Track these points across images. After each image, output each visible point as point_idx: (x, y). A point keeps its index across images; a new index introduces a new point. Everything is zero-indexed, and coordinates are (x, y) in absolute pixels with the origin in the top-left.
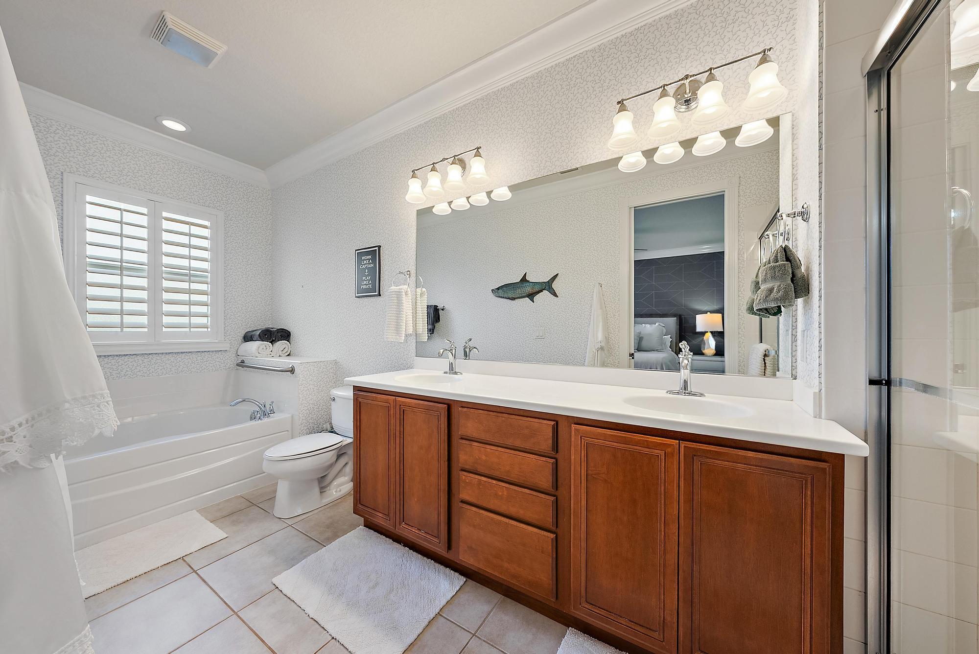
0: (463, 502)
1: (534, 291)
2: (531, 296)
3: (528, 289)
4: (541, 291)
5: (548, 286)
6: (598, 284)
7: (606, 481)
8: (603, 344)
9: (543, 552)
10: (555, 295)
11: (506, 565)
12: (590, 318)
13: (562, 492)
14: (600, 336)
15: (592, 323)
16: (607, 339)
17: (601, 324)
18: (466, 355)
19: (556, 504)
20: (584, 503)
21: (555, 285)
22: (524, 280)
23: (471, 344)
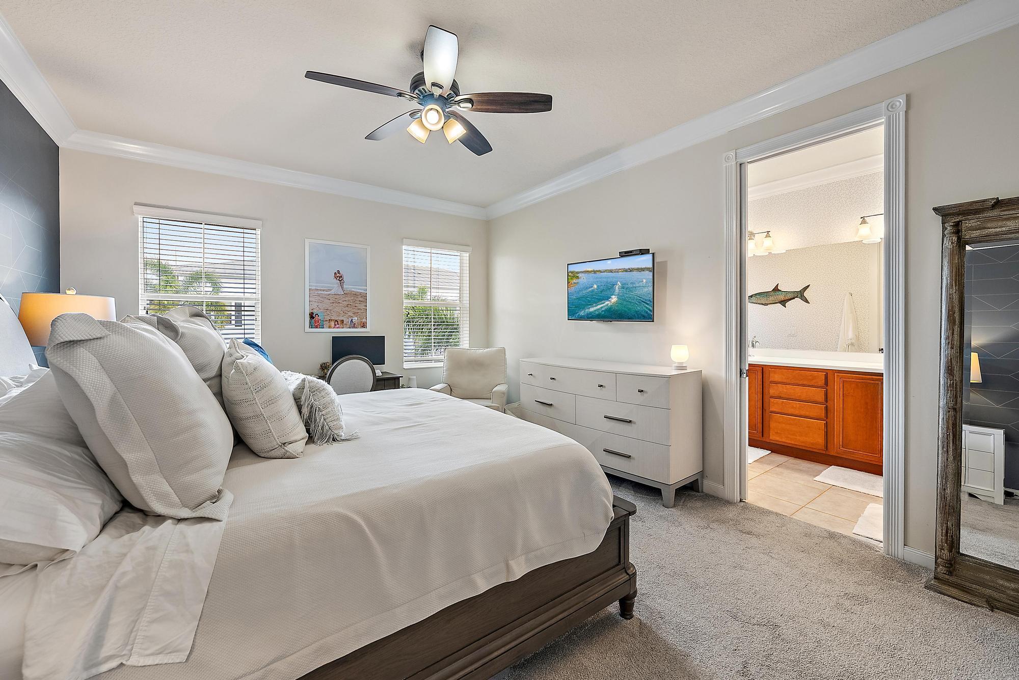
0: (772, 412)
1: (786, 298)
2: (783, 303)
3: (782, 297)
4: (794, 298)
5: (800, 294)
6: (848, 295)
7: (852, 396)
8: (853, 341)
9: (819, 429)
10: (807, 301)
11: (798, 438)
12: (841, 320)
13: (830, 404)
14: (851, 335)
15: (843, 322)
16: (858, 337)
17: (851, 325)
18: (753, 346)
19: (826, 408)
20: (841, 406)
21: (806, 294)
22: (776, 289)
23: (756, 339)
